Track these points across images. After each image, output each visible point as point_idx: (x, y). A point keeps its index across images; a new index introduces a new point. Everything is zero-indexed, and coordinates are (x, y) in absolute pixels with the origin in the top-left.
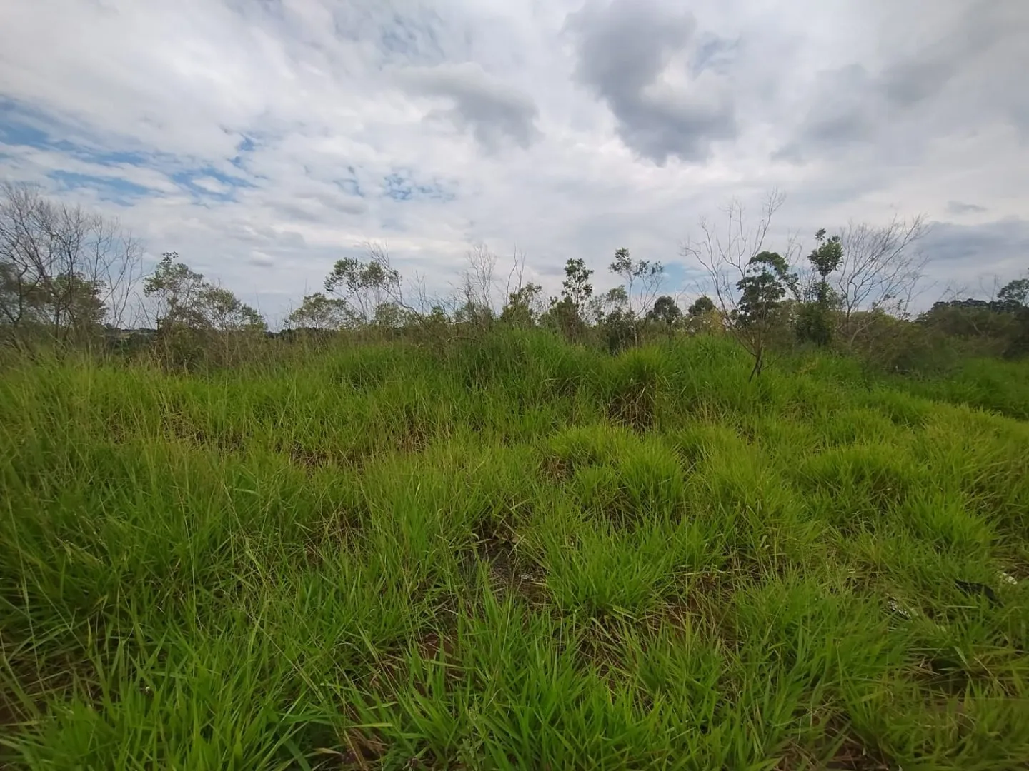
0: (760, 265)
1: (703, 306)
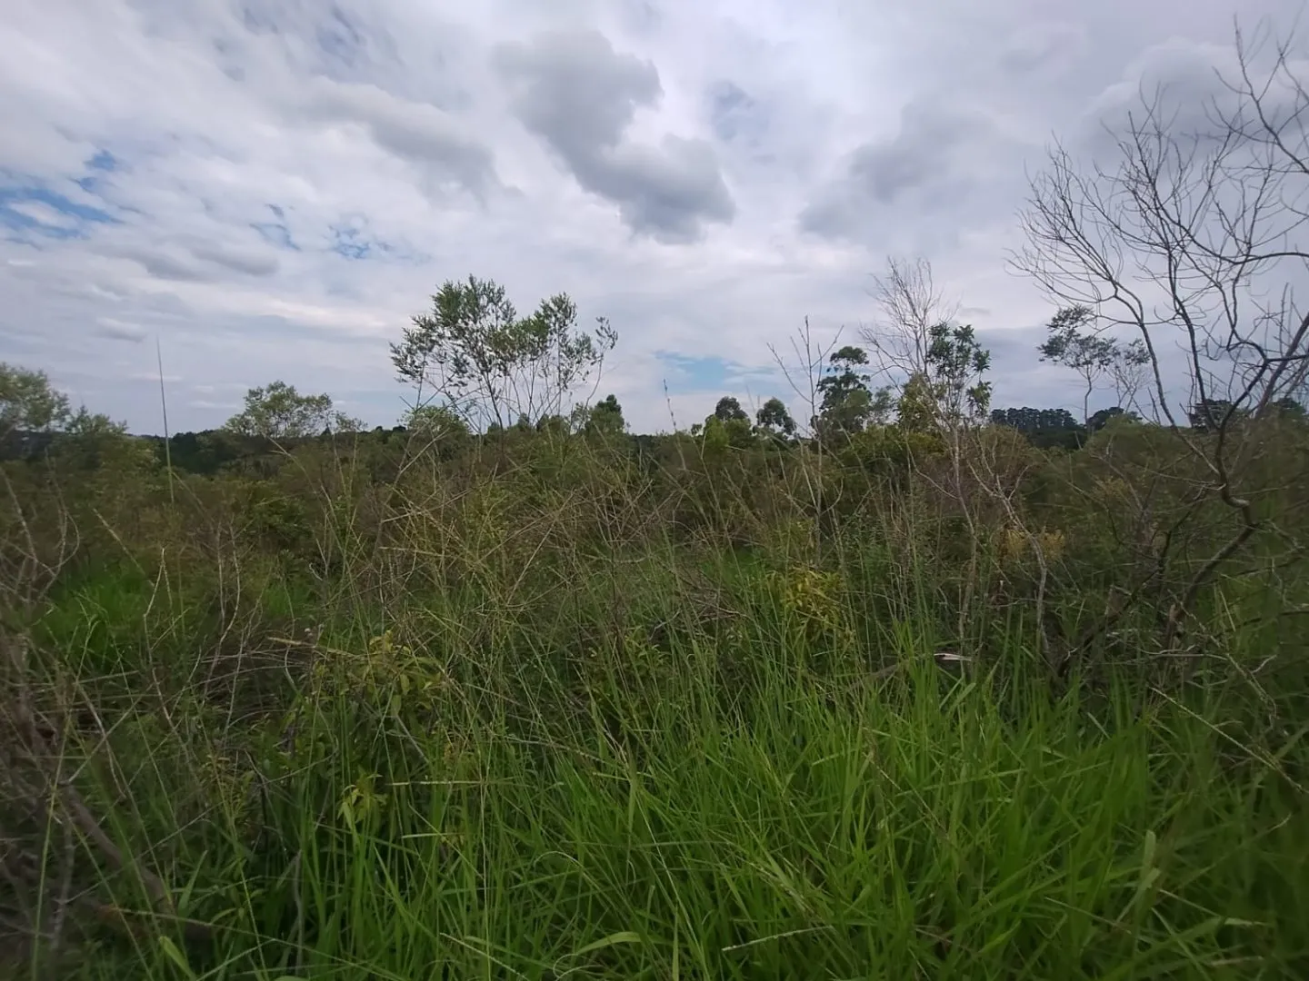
0: (842, 363)
1: (773, 411)
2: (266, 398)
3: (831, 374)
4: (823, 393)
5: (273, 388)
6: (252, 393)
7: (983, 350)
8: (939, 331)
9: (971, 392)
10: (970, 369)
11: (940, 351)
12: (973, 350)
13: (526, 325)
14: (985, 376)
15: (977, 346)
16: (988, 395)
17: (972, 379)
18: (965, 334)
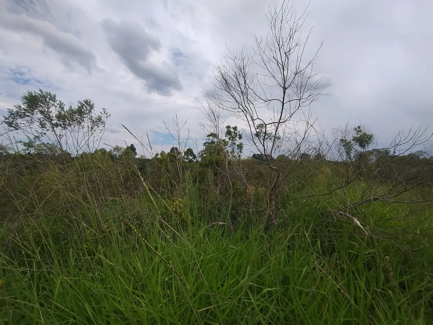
0: (211, 138)
1: (189, 152)
3: (208, 141)
4: (205, 147)
7: (240, 133)
8: (228, 127)
9: (238, 145)
10: (237, 138)
11: (229, 133)
12: (238, 133)
13: (72, 112)
14: (241, 141)
15: (239, 132)
16: (243, 146)
17: (238, 142)
18: (235, 128)
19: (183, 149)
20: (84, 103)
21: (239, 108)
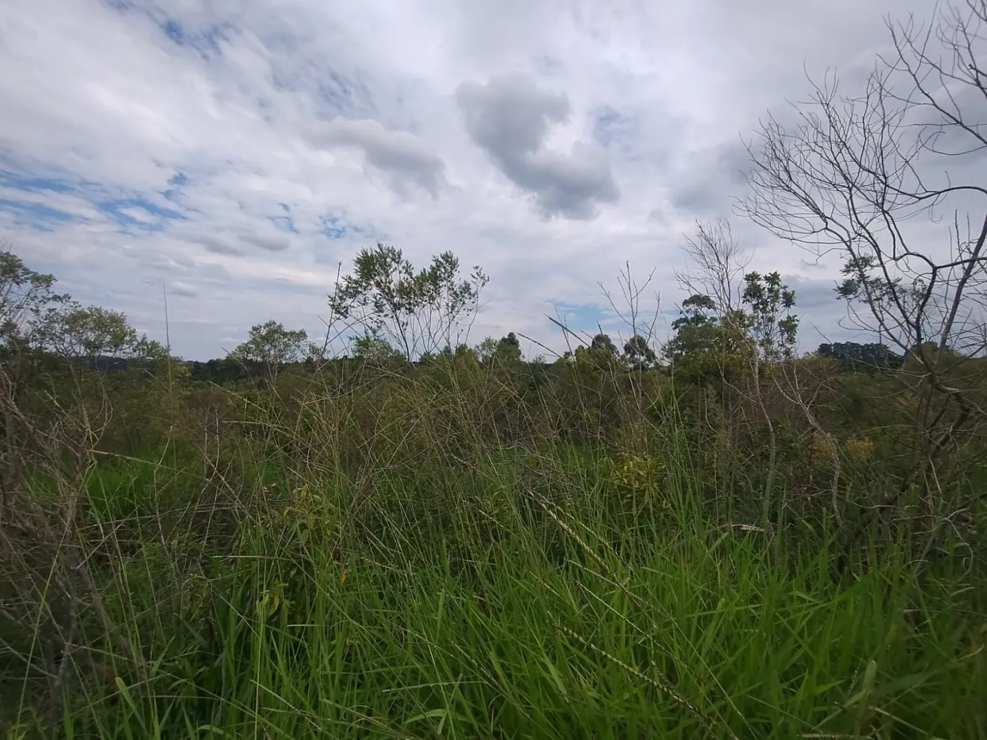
0: (692, 307)
1: (637, 345)
2: (264, 332)
3: (683, 316)
4: (677, 330)
5: (267, 325)
6: (254, 329)
7: (789, 290)
8: (752, 278)
9: (781, 324)
10: (780, 306)
11: (753, 292)
12: (781, 291)
13: (423, 278)
14: (792, 312)
15: (785, 287)
16: (796, 325)
17: (782, 314)
18: (773, 279)
19: (619, 339)
20: (442, 260)
21: (826, 228)
